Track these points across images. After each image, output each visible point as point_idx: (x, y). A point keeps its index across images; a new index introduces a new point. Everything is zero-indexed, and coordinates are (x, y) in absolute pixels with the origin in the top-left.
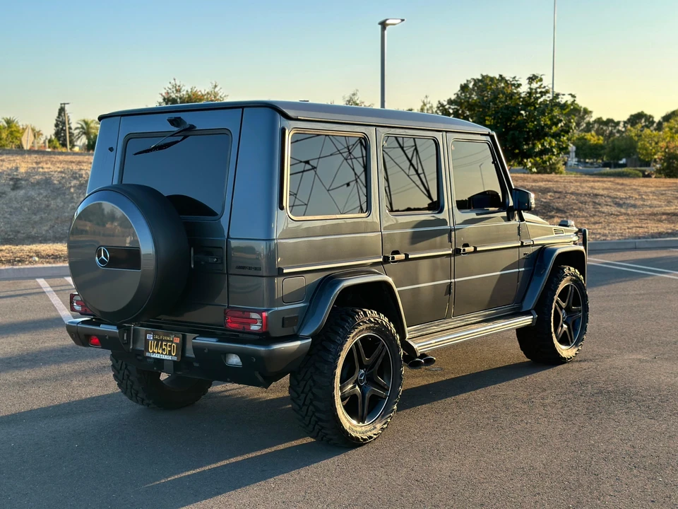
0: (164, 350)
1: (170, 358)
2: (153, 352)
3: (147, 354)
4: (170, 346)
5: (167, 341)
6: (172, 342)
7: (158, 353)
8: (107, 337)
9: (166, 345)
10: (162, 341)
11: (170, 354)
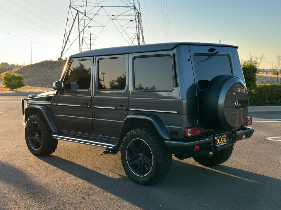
0: (222, 142)
1: (224, 144)
2: (219, 144)
3: (217, 145)
4: (224, 139)
5: (222, 138)
6: (224, 137)
7: (220, 143)
8: (207, 143)
9: (222, 139)
10: (221, 138)
11: (224, 142)
